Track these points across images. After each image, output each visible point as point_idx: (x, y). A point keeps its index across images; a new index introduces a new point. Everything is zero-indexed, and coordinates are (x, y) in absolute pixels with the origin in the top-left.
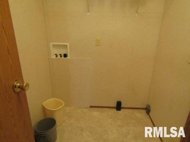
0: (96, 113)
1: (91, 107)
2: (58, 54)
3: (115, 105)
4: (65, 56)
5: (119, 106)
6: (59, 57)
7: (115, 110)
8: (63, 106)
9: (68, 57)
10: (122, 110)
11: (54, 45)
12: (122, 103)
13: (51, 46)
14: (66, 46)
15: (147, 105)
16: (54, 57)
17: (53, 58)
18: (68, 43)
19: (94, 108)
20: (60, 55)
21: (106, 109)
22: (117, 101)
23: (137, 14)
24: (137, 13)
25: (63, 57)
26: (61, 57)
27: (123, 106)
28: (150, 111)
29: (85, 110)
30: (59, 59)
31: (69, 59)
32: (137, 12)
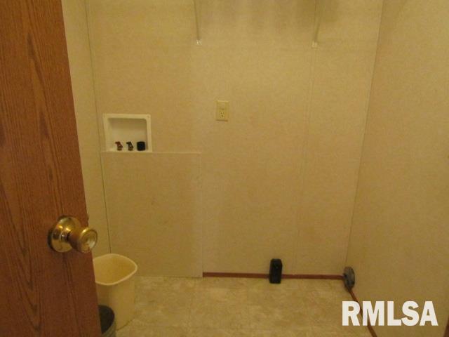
0: (218, 291)
1: (206, 275)
2: (124, 143)
3: (265, 269)
4: (141, 146)
5: (276, 273)
6: (125, 149)
7: (266, 282)
8: (134, 275)
9: (149, 150)
10: (284, 283)
11: (112, 121)
12: (283, 264)
13: (106, 124)
14: (144, 121)
15: (346, 268)
16: (114, 149)
17: (110, 153)
18: (147, 115)
19: (214, 278)
20: (129, 143)
21: (244, 280)
22: (271, 259)
23: (316, 44)
24: (315, 42)
25: (135, 150)
26: (131, 148)
27: (285, 271)
28: (353, 283)
29: (191, 284)
30: (126, 154)
31: (150, 154)
32: (315, 39)
